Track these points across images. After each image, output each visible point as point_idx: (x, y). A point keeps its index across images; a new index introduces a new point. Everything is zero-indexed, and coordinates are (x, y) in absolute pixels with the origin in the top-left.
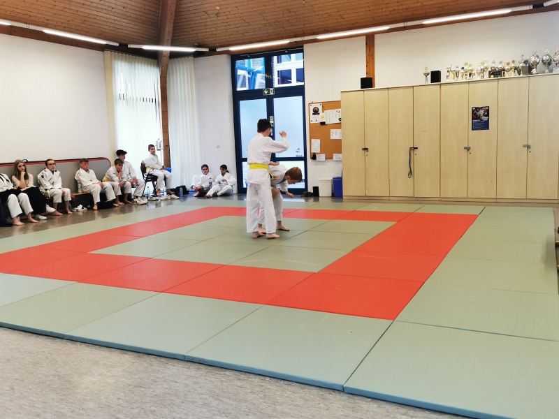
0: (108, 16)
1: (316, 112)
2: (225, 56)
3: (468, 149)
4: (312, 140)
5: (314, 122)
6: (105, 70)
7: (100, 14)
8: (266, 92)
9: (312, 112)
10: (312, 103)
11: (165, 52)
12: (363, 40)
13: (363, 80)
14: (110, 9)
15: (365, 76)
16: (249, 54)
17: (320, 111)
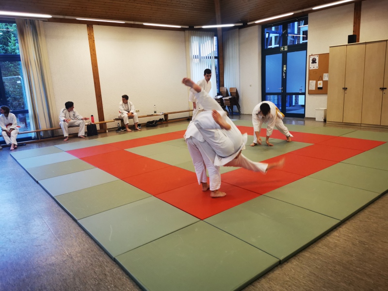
0: (184, 10)
1: (314, 61)
2: (257, 26)
4: (310, 81)
5: (312, 68)
6: (185, 42)
7: (179, 10)
8: (282, 49)
9: (311, 61)
10: (312, 55)
11: (219, 28)
12: (352, 6)
13: (350, 37)
14: (184, 6)
15: (351, 33)
16: (272, 23)
17: (317, 61)
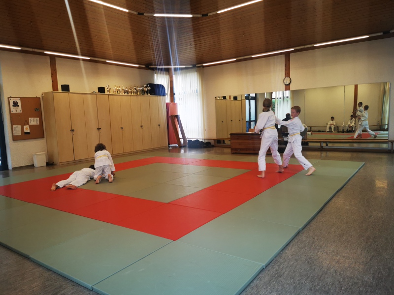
3: (122, 128)
